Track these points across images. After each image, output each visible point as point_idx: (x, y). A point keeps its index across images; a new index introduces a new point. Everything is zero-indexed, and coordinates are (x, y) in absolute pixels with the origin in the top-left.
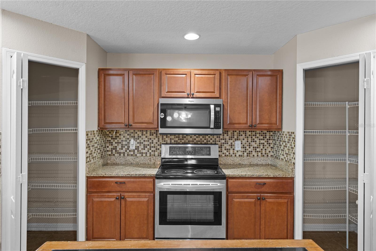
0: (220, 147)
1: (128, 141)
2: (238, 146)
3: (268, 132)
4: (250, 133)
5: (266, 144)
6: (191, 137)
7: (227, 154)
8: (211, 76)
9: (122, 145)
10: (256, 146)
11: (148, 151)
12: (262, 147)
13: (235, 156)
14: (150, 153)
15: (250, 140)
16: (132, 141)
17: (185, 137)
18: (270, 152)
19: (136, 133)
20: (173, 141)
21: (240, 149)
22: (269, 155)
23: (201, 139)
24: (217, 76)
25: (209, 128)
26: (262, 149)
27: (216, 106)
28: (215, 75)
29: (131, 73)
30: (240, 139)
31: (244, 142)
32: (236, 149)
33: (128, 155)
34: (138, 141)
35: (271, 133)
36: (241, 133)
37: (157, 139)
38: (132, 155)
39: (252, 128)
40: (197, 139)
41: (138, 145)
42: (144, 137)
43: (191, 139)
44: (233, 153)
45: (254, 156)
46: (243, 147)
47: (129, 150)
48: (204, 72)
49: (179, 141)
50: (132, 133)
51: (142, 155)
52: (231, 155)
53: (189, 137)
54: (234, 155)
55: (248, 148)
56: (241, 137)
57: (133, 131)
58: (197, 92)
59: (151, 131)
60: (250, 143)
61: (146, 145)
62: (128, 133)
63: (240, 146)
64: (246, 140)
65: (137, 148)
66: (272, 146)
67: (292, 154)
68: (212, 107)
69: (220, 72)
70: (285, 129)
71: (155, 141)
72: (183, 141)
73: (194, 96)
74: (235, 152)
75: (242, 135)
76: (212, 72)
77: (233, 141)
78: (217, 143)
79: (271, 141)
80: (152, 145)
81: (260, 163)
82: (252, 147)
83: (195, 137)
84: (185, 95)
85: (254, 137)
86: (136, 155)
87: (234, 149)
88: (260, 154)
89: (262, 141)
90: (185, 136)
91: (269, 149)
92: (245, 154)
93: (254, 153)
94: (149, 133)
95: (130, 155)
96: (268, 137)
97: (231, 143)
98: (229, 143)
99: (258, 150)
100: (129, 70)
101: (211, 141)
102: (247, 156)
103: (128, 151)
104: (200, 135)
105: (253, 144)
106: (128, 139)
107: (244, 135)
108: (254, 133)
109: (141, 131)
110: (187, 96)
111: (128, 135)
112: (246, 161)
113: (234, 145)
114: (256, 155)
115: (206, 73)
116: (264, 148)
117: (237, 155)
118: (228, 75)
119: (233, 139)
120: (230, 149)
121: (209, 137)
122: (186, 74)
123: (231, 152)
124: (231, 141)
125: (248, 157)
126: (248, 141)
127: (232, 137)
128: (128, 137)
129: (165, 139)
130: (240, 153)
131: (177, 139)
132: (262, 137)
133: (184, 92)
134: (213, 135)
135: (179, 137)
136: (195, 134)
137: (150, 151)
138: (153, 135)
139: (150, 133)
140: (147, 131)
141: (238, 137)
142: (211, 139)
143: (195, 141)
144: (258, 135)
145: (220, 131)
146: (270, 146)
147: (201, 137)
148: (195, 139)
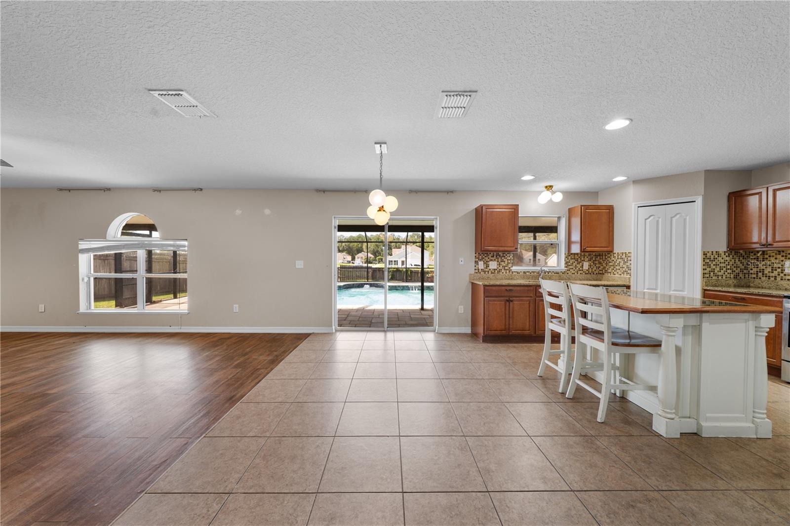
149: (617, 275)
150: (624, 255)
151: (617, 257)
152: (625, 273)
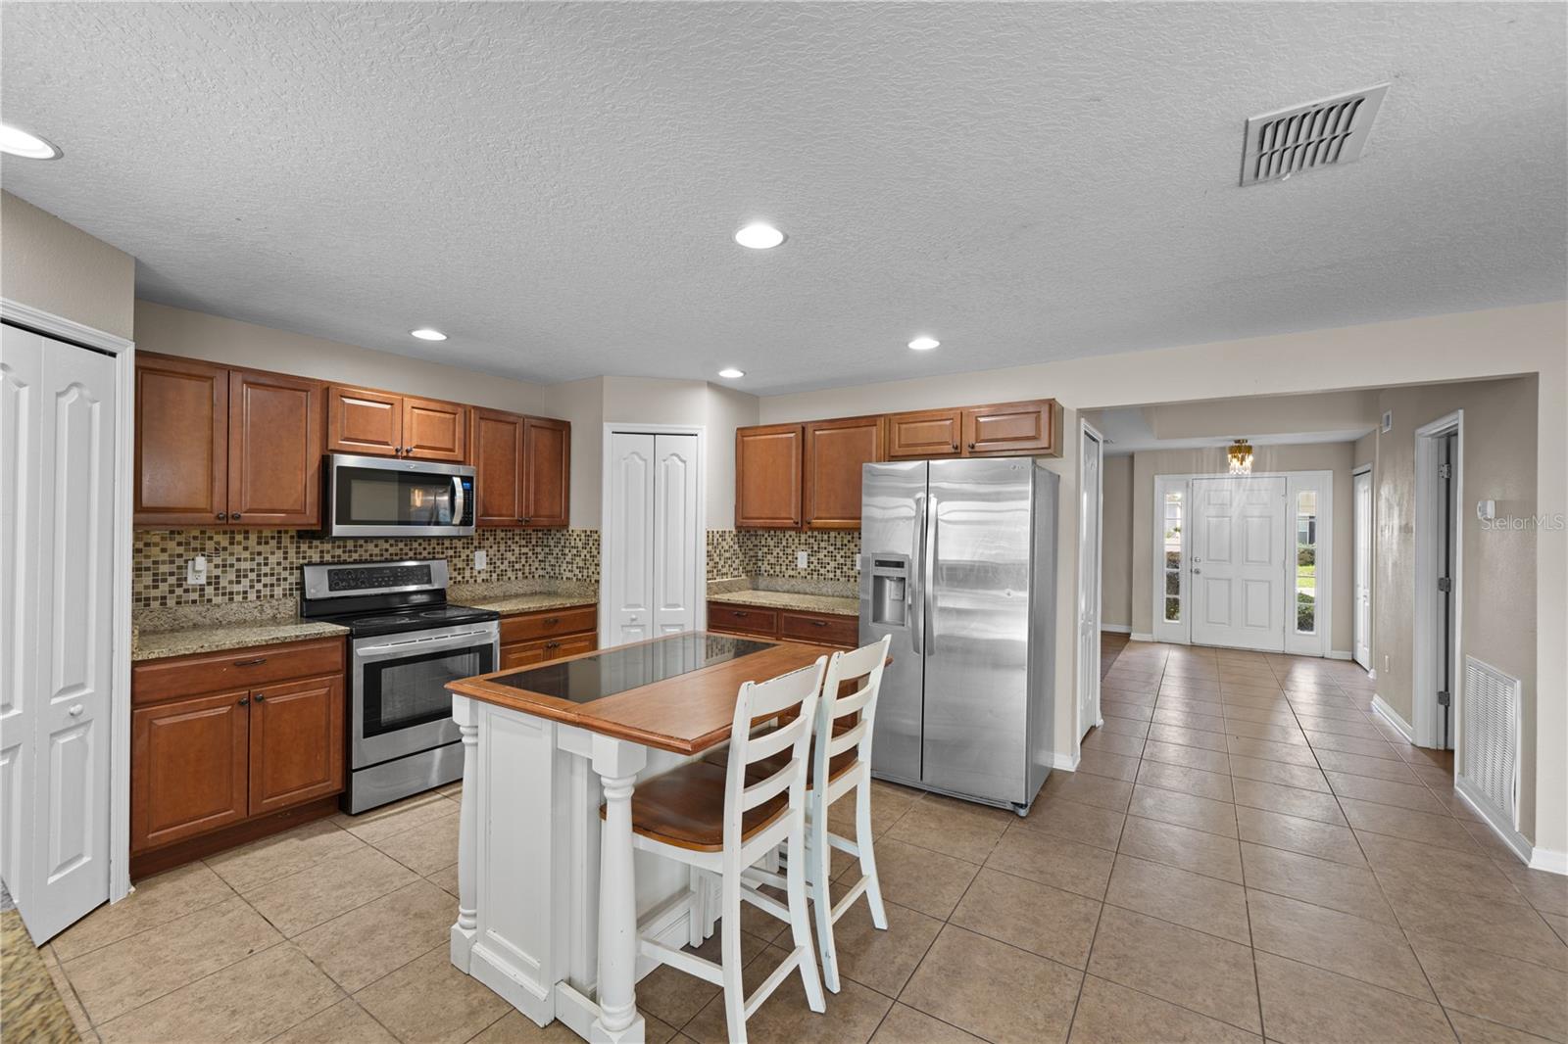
1: (179, 562)
3: (534, 531)
4: (503, 535)
5: (530, 554)
6: (376, 546)
7: (459, 578)
8: (447, 416)
9: (154, 575)
10: (513, 559)
11: (252, 587)
12: (523, 561)
13: (475, 581)
14: (259, 591)
15: (503, 548)
17: (361, 546)
18: (537, 569)
19: (211, 538)
20: (327, 558)
21: (484, 566)
22: (536, 576)
23: (401, 550)
24: (460, 418)
26: (523, 566)
28: (455, 414)
30: (484, 547)
31: (491, 552)
32: (478, 567)
33: (178, 603)
34: (218, 561)
35: (540, 534)
36: (487, 534)
37: (279, 554)
38: (194, 602)
40: (392, 550)
41: (218, 572)
42: (237, 549)
43: (376, 551)
44: (471, 577)
45: (509, 578)
46: (491, 563)
47: (185, 587)
48: (432, 406)
49: (345, 557)
50: (195, 538)
51: (231, 599)
52: (468, 581)
53: (371, 546)
54: (472, 581)
55: (498, 563)
56: (487, 543)
57: (196, 533)
58: (417, 447)
59: (260, 532)
60: (502, 555)
61: (245, 570)
62: (178, 538)
63: (485, 560)
64: (495, 548)
65: (212, 581)
66: (540, 557)
67: (593, 568)
69: (467, 410)
71: (273, 560)
72: (355, 556)
73: (411, 455)
74: (475, 573)
75: (488, 539)
76: (449, 408)
77: (472, 552)
78: (437, 556)
79: (539, 550)
80: (265, 570)
81: (521, 591)
82: (506, 562)
83: (387, 546)
85: (510, 542)
86: (209, 601)
87: (472, 569)
88: (520, 574)
89: (524, 550)
90: (361, 542)
91: (537, 564)
92: (494, 576)
93: (509, 574)
94: (253, 537)
95: (187, 602)
96: (534, 542)
97: (468, 556)
98: (464, 557)
99: (517, 566)
100: (229, 370)
101: (425, 554)
102: (498, 579)
103: (179, 591)
104: (398, 539)
105: (509, 554)
106: (180, 556)
107: (491, 539)
108: (510, 535)
109: (225, 533)
110: (394, 453)
111: (179, 544)
112: (497, 589)
113: (472, 560)
114: (513, 578)
115: (438, 409)
116: (527, 562)
117: (479, 580)
118: (481, 418)
119: (472, 548)
120: (464, 569)
121: (420, 545)
122: (392, 404)
123: (467, 573)
124: (468, 552)
125: (501, 582)
126: (499, 551)
127: (468, 543)
128: (180, 550)
129: (305, 552)
130: (484, 576)
131: (339, 552)
132: (523, 542)
133: (386, 444)
135: (345, 547)
136: (386, 539)
137: (258, 586)
138: (267, 543)
139: (259, 538)
140: (247, 532)
141: (480, 543)
142: (425, 549)
143: (387, 555)
144: (517, 538)
146: (537, 557)
147: (401, 545)
148: (387, 550)
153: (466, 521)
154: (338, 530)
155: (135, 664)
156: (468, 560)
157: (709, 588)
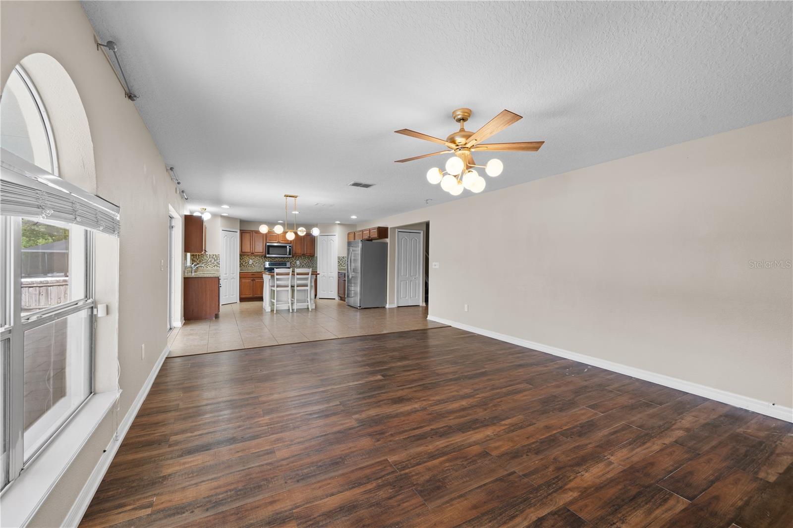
0: (291, 263)
2: (298, 263)
16: (251, 260)
25: (286, 254)
27: (289, 246)
29: (254, 232)
39: (303, 255)
68: (288, 247)
70: (316, 256)
84: (276, 242)
100: (252, 231)
134: (287, 258)
136: (279, 257)
145: (291, 256)
149: (209, 268)
150: (215, 256)
151: (209, 257)
152: (216, 267)
153: (290, 254)
154: (267, 256)
155: (240, 273)
156: (295, 262)
157: (339, 269)
